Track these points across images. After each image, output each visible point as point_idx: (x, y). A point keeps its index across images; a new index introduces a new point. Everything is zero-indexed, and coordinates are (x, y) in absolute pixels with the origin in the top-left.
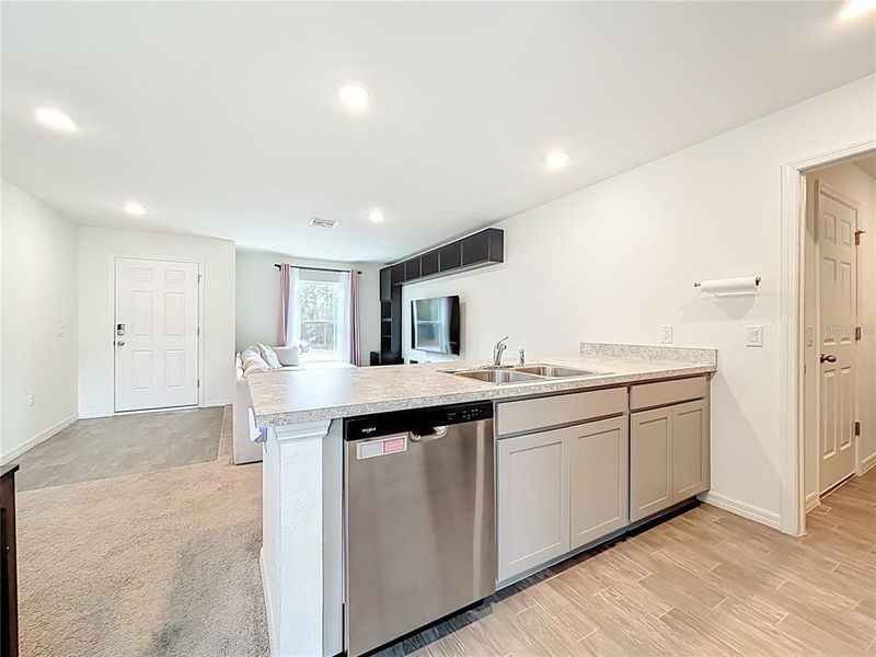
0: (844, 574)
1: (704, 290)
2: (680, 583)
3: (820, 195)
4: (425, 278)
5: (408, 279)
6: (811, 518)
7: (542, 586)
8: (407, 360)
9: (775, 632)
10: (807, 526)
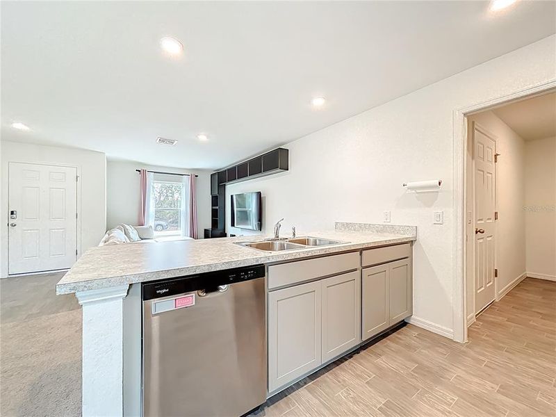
0: (490, 367)
1: (408, 189)
2: (392, 381)
3: (476, 131)
4: (239, 180)
5: (228, 181)
6: (471, 331)
7: (302, 391)
8: (228, 235)
9: (449, 412)
10: (468, 336)
